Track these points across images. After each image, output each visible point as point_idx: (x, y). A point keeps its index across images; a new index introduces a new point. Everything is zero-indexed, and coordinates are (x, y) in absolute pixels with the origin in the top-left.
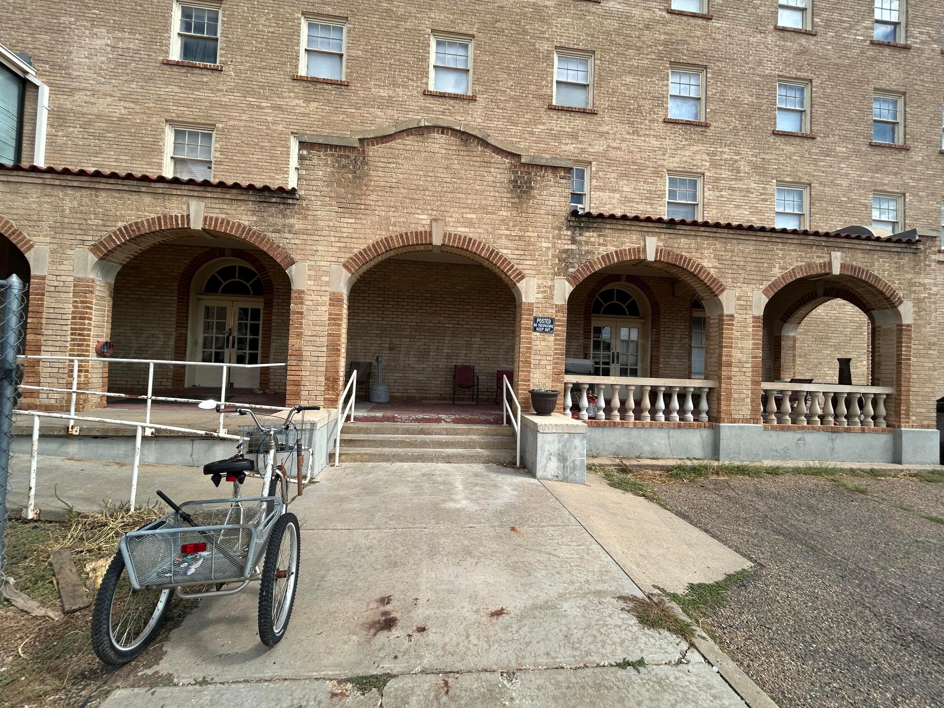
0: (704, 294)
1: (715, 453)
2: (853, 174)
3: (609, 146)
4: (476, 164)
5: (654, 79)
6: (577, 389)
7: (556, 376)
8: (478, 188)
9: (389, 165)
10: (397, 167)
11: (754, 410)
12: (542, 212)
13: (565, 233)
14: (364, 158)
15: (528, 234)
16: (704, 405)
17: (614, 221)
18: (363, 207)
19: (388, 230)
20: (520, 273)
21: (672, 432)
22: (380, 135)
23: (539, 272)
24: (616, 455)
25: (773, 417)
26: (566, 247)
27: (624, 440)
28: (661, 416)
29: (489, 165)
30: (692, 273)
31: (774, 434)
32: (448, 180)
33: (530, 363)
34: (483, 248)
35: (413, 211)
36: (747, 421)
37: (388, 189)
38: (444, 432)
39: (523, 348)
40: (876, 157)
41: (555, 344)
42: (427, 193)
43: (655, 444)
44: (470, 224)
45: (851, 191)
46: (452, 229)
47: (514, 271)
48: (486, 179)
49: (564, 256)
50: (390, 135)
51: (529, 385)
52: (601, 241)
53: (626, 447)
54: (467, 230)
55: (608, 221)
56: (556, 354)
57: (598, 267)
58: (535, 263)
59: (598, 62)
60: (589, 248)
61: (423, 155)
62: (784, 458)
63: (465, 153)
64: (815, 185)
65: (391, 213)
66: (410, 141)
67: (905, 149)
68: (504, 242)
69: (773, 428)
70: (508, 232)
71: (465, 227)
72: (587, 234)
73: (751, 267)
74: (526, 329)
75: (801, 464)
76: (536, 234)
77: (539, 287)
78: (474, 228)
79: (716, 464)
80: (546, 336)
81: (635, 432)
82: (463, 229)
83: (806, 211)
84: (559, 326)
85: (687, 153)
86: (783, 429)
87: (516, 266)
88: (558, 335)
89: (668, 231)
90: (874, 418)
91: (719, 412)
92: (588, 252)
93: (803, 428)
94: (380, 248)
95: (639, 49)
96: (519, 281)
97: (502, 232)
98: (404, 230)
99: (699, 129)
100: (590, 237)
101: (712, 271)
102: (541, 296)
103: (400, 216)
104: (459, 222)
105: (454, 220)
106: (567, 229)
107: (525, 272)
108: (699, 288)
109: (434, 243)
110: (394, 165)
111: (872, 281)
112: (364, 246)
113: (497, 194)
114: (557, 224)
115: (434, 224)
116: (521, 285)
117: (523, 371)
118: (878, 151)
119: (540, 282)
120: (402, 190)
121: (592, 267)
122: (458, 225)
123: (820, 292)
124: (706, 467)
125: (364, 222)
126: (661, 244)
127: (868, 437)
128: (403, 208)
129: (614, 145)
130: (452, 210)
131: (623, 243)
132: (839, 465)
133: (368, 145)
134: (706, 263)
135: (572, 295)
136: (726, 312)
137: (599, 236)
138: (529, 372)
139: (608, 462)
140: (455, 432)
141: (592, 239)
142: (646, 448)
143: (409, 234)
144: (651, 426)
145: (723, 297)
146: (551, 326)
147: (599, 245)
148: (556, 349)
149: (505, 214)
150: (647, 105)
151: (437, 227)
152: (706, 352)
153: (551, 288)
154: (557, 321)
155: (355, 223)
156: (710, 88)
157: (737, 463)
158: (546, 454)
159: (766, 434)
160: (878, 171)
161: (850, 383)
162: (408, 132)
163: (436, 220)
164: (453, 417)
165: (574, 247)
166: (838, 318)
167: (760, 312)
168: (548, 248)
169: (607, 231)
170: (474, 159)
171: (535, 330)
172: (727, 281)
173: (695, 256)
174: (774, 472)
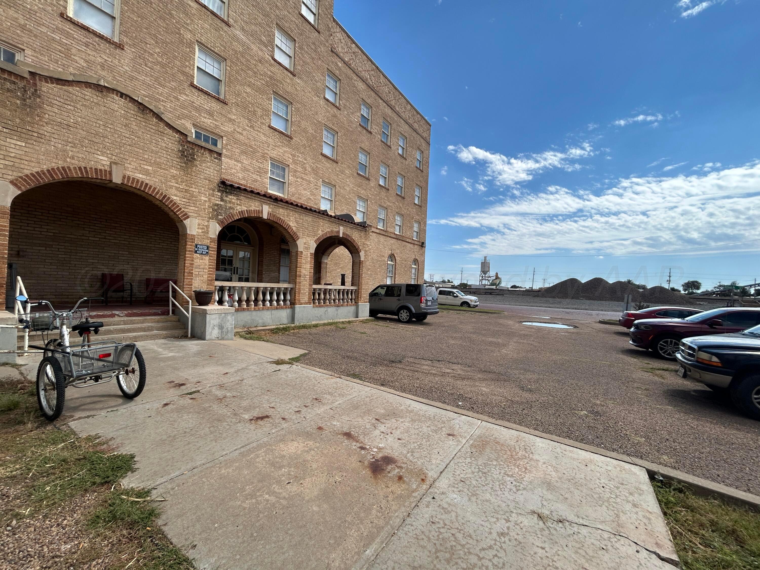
0: (290, 240)
1: (293, 319)
2: (351, 186)
3: (235, 130)
4: (152, 130)
5: (263, 97)
6: (221, 290)
7: (210, 282)
8: (154, 148)
9: (66, 106)
10: (74, 110)
11: (309, 298)
12: (202, 177)
13: (217, 193)
14: (36, 90)
15: (192, 189)
16: (288, 297)
17: (246, 193)
18: (35, 134)
19: (65, 161)
20: (186, 214)
21: (273, 312)
22: (56, 77)
23: (199, 215)
24: (244, 327)
25: (317, 301)
26: (217, 202)
27: (249, 317)
28: (268, 303)
29: (162, 134)
30: (285, 228)
31: (316, 309)
32: (128, 136)
33: (192, 273)
34: (157, 193)
35: (93, 151)
36: (306, 303)
37: (66, 126)
38: (122, 323)
39: (187, 263)
40: (359, 180)
41: (209, 262)
42: (107, 140)
43: (265, 319)
44: (147, 173)
45: (350, 193)
46: (131, 173)
47: (182, 212)
48: (160, 143)
49: (216, 208)
50: (68, 81)
51: (191, 288)
52: (239, 202)
53: (249, 322)
54: (144, 177)
55: (243, 192)
56: (210, 268)
57: (236, 218)
58: (197, 209)
59: (228, 68)
60: (231, 205)
61: (103, 108)
62: (320, 320)
63: (142, 120)
64: (337, 187)
65: (68, 148)
66: (88, 93)
67: (368, 179)
68: (173, 191)
69: (317, 306)
70: (177, 185)
71: (142, 174)
72: (231, 197)
73: (310, 228)
74: (190, 251)
75: (326, 322)
76: (197, 190)
77: (199, 225)
78: (150, 176)
79: (293, 325)
80: (204, 257)
81: (254, 313)
82: (141, 176)
83: (333, 199)
84: (212, 251)
85: (281, 151)
86: (320, 307)
87: (183, 209)
88: (211, 256)
89: (274, 204)
90: (351, 300)
91: (295, 300)
92: (230, 208)
93: (327, 305)
94: (56, 174)
95: (255, 73)
96: (185, 219)
97: (172, 184)
98: (83, 165)
99: (288, 139)
100: (232, 199)
101: (294, 228)
102: (200, 231)
103: (78, 152)
104: (138, 170)
105: (132, 167)
106: (218, 191)
107: (189, 214)
108: (287, 236)
109: (114, 181)
110: (72, 108)
111: (352, 241)
112: (39, 170)
113: (169, 157)
114: (211, 186)
115: (114, 167)
116: (187, 222)
117: (187, 279)
118: (360, 177)
119: (200, 221)
120: (81, 131)
121: (233, 217)
122: (136, 171)
123: (337, 242)
124: (289, 327)
125: (38, 148)
126: (270, 210)
127: (349, 308)
128: (82, 146)
129: (238, 130)
130: (131, 159)
131: (251, 206)
132: (338, 320)
133: (42, 81)
134: (291, 224)
135: (220, 232)
136: (299, 250)
137: (237, 199)
138: (192, 279)
139: (241, 330)
140: (132, 322)
141: (233, 201)
142: (260, 321)
143: (88, 169)
144: (263, 309)
145: (298, 242)
146: (207, 251)
147: (237, 204)
148: (210, 265)
149: (175, 172)
150: (259, 112)
151: (116, 168)
152: (290, 269)
153: (208, 227)
154: (211, 247)
155: (25, 147)
156: (293, 117)
157: (302, 324)
158: (211, 326)
159: (314, 309)
160: (359, 187)
161: (344, 285)
162: (88, 85)
163: (116, 163)
164: (126, 312)
165: (222, 203)
166: (343, 254)
167: (313, 251)
168: (205, 201)
169: (242, 197)
170: (150, 126)
171: (196, 252)
172: (300, 234)
173: (286, 219)
174: (316, 326)
